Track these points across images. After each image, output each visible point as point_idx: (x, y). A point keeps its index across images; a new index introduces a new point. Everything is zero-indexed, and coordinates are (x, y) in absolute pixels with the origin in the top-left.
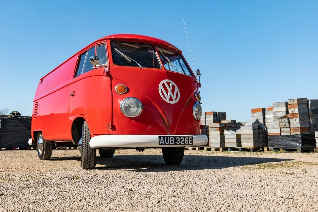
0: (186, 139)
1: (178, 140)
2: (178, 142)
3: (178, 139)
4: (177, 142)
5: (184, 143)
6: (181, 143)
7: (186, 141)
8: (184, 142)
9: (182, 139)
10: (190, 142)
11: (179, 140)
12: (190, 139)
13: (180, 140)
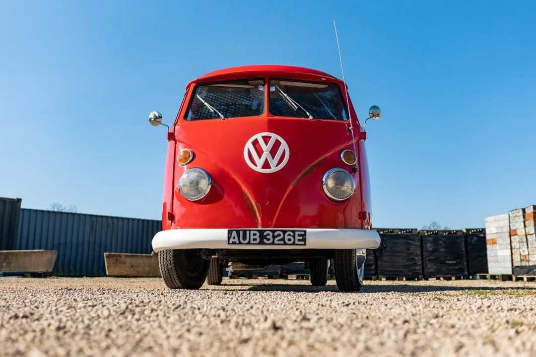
0: (289, 235)
1: (268, 237)
2: (269, 240)
3: (268, 235)
4: (265, 241)
5: (282, 242)
6: (276, 242)
7: (287, 238)
8: (283, 239)
9: (279, 235)
10: (299, 240)
11: (270, 237)
12: (299, 235)
13: (274, 237)
